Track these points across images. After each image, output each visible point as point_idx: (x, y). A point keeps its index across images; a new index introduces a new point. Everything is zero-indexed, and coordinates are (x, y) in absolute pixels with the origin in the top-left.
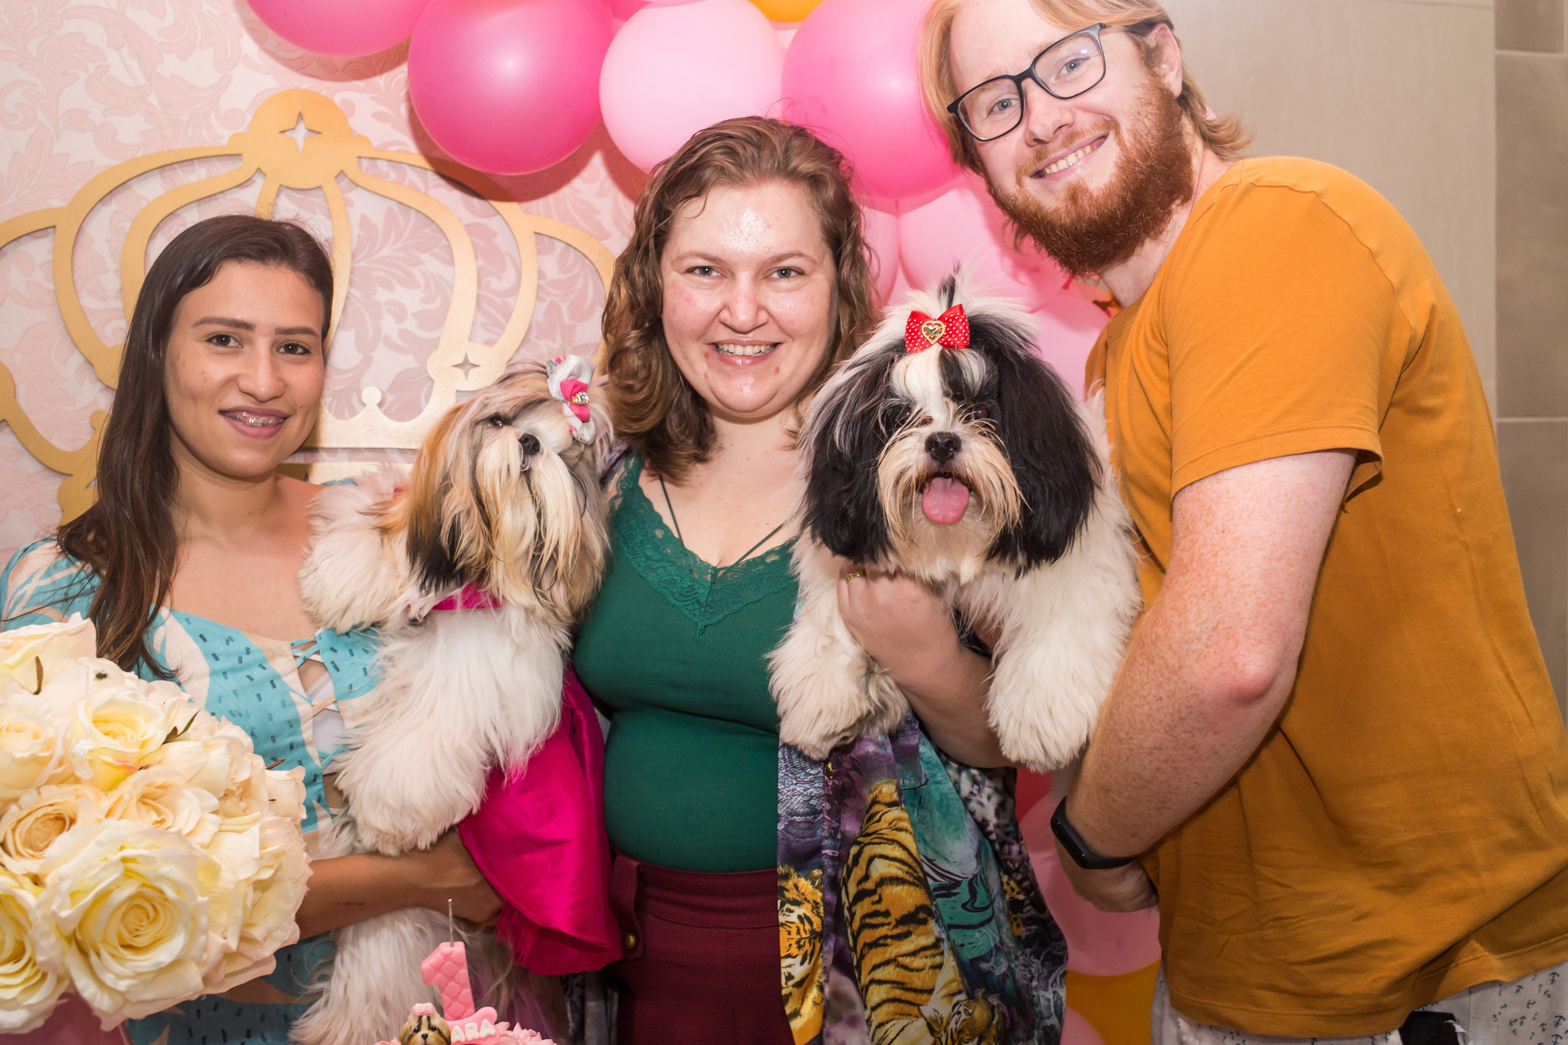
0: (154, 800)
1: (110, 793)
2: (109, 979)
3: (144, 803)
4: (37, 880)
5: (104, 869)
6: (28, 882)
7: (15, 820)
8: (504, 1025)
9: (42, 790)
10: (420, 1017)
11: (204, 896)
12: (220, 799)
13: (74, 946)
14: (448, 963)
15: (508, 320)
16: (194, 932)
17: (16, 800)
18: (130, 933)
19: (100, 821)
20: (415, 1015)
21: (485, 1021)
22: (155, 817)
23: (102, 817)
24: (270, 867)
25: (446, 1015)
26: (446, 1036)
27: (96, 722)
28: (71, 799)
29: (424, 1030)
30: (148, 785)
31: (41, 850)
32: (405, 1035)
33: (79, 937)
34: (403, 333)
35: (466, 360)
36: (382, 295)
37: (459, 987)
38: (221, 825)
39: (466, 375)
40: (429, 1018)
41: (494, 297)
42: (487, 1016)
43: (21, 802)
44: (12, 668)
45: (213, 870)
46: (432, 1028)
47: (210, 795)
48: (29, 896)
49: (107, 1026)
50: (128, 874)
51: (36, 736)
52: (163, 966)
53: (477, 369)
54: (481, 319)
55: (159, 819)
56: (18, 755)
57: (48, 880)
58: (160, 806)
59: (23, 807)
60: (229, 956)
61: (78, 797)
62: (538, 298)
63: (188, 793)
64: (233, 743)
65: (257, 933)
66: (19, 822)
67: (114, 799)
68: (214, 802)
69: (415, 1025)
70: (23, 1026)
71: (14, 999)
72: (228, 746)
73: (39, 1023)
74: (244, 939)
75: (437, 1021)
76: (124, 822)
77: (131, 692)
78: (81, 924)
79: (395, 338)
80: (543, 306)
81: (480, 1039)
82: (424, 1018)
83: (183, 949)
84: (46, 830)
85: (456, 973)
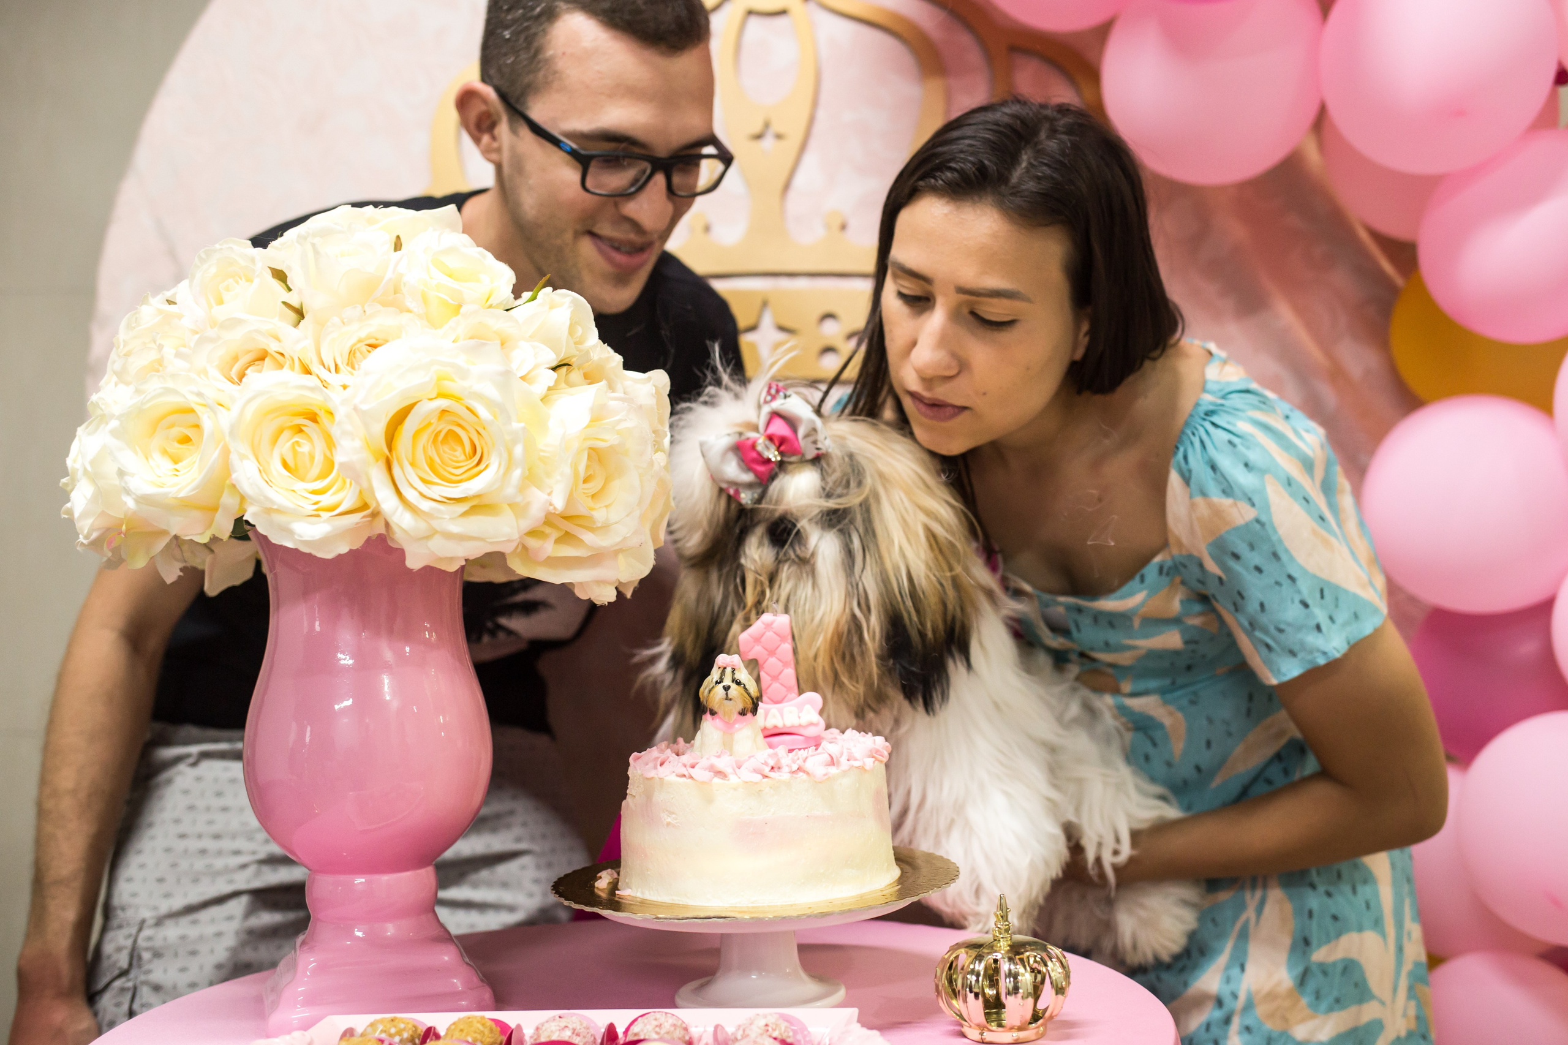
10: (725, 668)
14: (769, 634)
21: (808, 707)
26: (753, 694)
29: (727, 681)
40: (733, 670)
42: (810, 702)
46: (738, 683)
69: (716, 677)
81: (800, 726)
82: (729, 671)
85: (779, 646)
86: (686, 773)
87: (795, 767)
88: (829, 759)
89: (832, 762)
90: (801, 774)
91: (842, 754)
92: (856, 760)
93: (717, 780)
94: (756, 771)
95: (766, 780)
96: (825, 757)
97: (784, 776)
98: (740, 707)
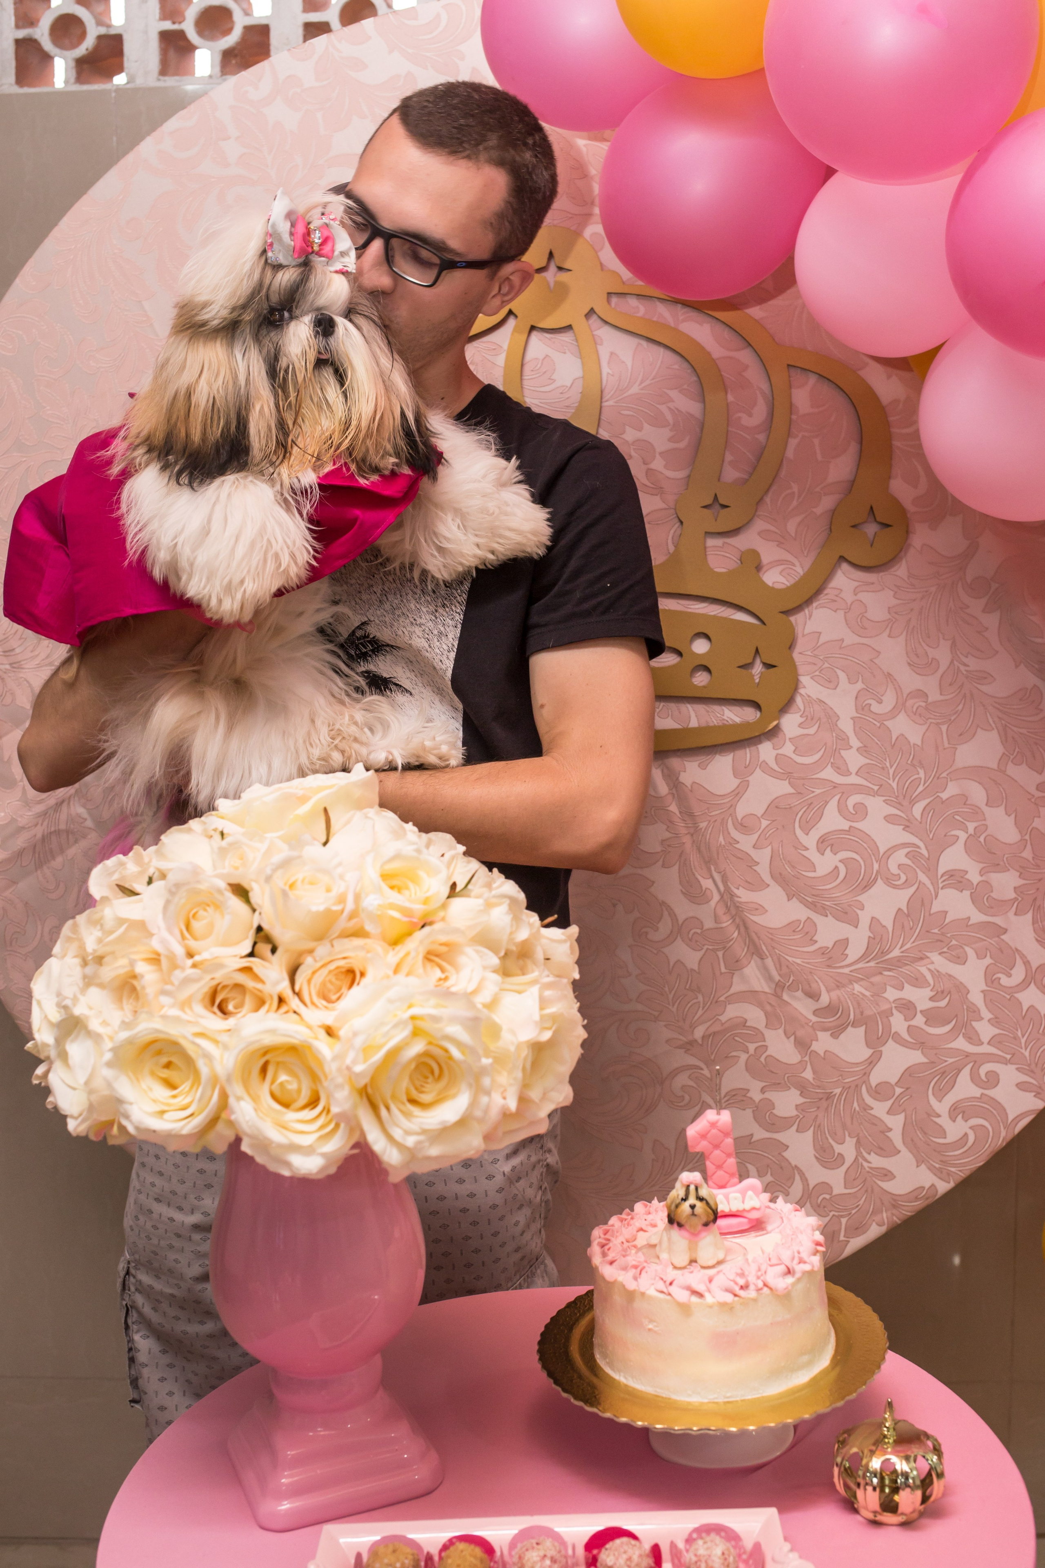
0: (437, 956)
1: (398, 948)
2: (397, 1133)
3: (429, 960)
4: (330, 1032)
5: (396, 1026)
6: (322, 1034)
7: (310, 972)
8: (766, 1196)
9: (335, 943)
10: (688, 1187)
11: (487, 1057)
12: (500, 958)
13: (365, 1099)
14: (714, 1131)
16: (478, 1093)
17: (311, 952)
18: (416, 1089)
19: (388, 977)
20: (683, 1185)
21: (750, 1193)
22: (438, 974)
23: (390, 973)
24: (549, 1030)
25: (710, 1183)
26: (713, 1207)
27: (385, 877)
28: (361, 954)
29: (692, 1200)
30: (433, 942)
31: (333, 1002)
32: (672, 1203)
33: (370, 1091)
34: (651, 472)
35: (716, 499)
36: (630, 435)
37: (724, 1155)
38: (503, 983)
39: (716, 515)
42: (752, 1188)
43: (315, 954)
45: (495, 1031)
46: (700, 1199)
47: (490, 954)
48: (324, 1047)
49: (395, 1178)
50: (416, 1033)
51: (328, 890)
52: (448, 1124)
53: (727, 508)
55: (443, 976)
56: (314, 908)
57: (342, 1033)
58: (444, 964)
59: (318, 959)
60: (506, 1115)
61: (368, 952)
62: (790, 432)
64: (513, 900)
65: (535, 1094)
66: (314, 973)
67: (401, 954)
68: (495, 961)
69: (682, 1194)
70: (318, 1173)
71: (311, 1146)
72: (510, 905)
73: (332, 1170)
74: (522, 1100)
75: (704, 1192)
76: (412, 980)
77: (415, 847)
78: (373, 1079)
80: (794, 441)
81: (744, 1210)
82: (692, 1188)
83: (467, 1109)
84: (338, 983)
85: (723, 1141)
86: (665, 1290)
87: (760, 1284)
88: (786, 1270)
89: (789, 1272)
90: (766, 1289)
91: (793, 1259)
92: (805, 1262)
93: (694, 1299)
94: (728, 1290)
95: (737, 1299)
96: (782, 1269)
97: (751, 1293)
98: (704, 1219)
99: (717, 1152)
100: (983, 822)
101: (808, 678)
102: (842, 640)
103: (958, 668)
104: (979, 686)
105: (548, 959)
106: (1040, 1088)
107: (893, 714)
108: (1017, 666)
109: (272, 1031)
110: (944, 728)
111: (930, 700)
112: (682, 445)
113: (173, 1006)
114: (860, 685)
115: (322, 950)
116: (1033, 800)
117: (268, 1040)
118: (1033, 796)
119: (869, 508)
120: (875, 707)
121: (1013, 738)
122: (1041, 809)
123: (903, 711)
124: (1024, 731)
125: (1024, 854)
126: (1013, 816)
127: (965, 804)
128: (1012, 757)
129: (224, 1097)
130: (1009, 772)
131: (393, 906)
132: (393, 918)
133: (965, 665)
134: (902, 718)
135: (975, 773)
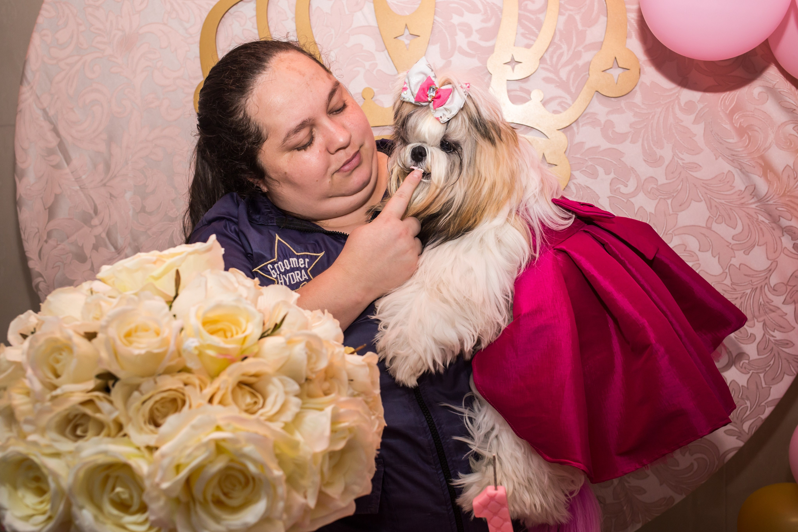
0: (249, 386)
1: (214, 380)
3: (240, 390)
4: (152, 451)
5: (197, 448)
6: (145, 453)
9: (159, 379)
12: (301, 385)
13: (180, 507)
14: (493, 503)
15: (539, 31)
16: (273, 499)
18: (224, 495)
19: (202, 406)
22: (248, 400)
23: (205, 403)
24: (344, 438)
28: (182, 386)
30: (244, 375)
34: (471, 44)
35: (513, 59)
36: (456, 20)
37: (502, 520)
38: (304, 405)
39: (513, 69)
41: (528, 14)
43: (144, 387)
44: (157, 278)
47: (292, 382)
50: (218, 453)
51: (156, 336)
52: (250, 525)
53: (520, 64)
54: (522, 31)
55: (252, 402)
58: (254, 392)
60: (307, 511)
61: (187, 384)
62: (560, 13)
63: (276, 380)
66: (143, 403)
68: (296, 387)
74: (321, 497)
79: (465, 47)
80: (563, 19)
83: (265, 513)
84: (164, 410)
85: (499, 510)
99: (496, 518)
100: (697, 262)
101: (578, 172)
102: (599, 147)
103: (677, 161)
104: (691, 173)
105: (352, 380)
106: (740, 433)
107: (634, 194)
108: (716, 159)
109: (105, 453)
110: (669, 201)
111: (659, 183)
112: (491, 24)
113: (34, 432)
114: (612, 176)
115: (147, 385)
116: (730, 246)
117: (102, 459)
118: (731, 244)
119: (614, 58)
120: (623, 190)
121: (716, 206)
122: (735, 252)
123: (642, 191)
124: (723, 201)
125: (725, 282)
126: (717, 257)
127: (685, 250)
128: (715, 219)
129: (69, 505)
130: (713, 229)
131: (210, 347)
132: (211, 357)
133: (682, 159)
134: (641, 195)
135: (690, 230)
